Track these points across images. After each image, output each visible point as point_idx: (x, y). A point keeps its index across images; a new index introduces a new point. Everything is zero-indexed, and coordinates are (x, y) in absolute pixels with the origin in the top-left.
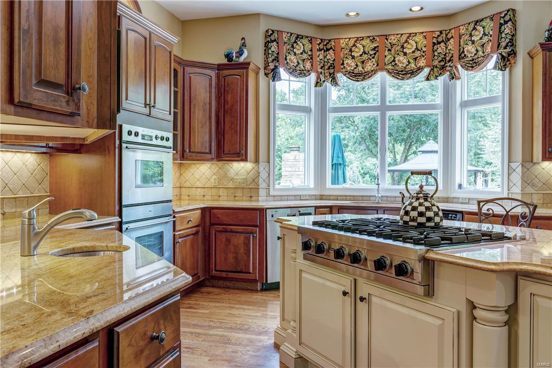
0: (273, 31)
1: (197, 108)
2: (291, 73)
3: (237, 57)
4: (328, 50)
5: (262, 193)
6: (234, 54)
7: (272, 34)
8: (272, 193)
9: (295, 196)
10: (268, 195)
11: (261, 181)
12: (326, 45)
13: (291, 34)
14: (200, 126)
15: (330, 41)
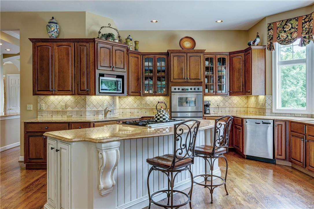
0: (270, 24)
1: (235, 72)
2: (281, 44)
3: (253, 44)
4: (311, 20)
5: (268, 111)
6: (252, 43)
7: (269, 26)
8: (274, 111)
9: (291, 114)
10: (272, 113)
11: (267, 105)
12: (310, 18)
13: (283, 21)
14: (237, 80)
15: (311, 14)
